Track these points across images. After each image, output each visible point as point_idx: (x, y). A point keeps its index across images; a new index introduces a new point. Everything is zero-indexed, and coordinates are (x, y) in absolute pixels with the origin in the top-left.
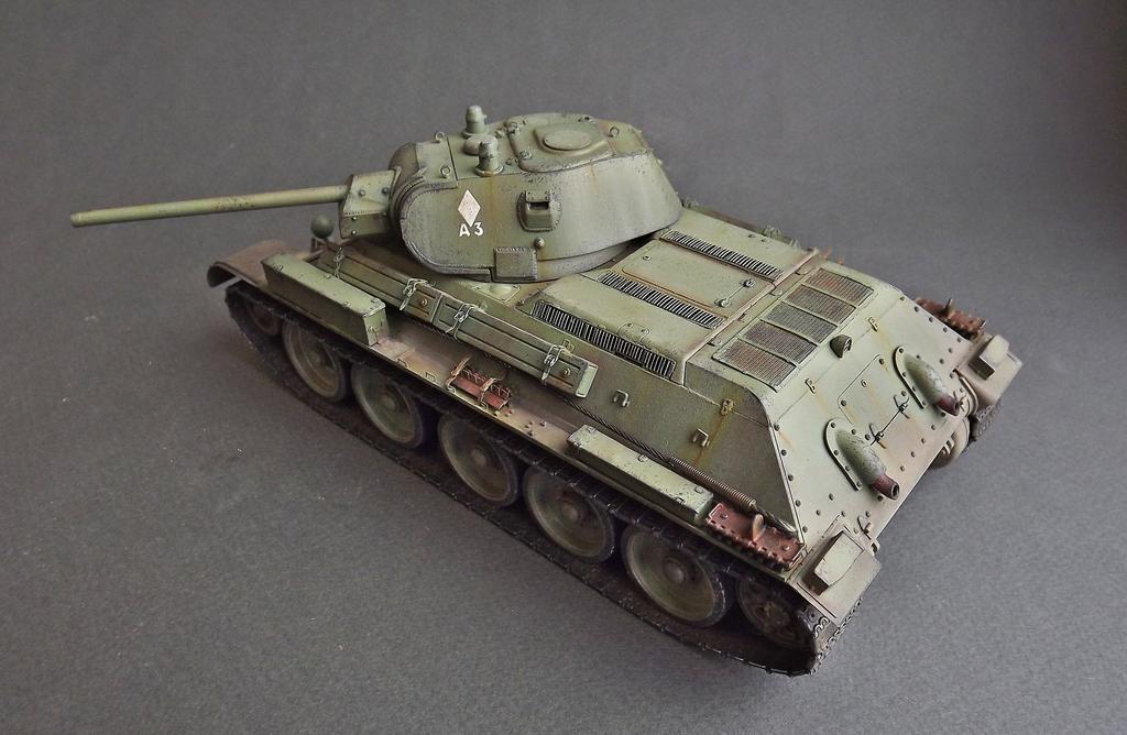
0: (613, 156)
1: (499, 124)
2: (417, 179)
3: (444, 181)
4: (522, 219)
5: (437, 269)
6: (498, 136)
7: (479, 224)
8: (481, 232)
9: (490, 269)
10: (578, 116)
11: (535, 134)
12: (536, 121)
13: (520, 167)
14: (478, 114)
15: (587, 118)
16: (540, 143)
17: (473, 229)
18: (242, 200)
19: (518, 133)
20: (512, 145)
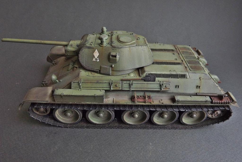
0: (136, 46)
1: (110, 32)
2: (85, 44)
3: (91, 46)
4: (109, 59)
5: (86, 68)
6: (109, 36)
7: (98, 58)
8: (98, 61)
9: (99, 70)
10: (130, 33)
11: (118, 36)
12: (119, 32)
13: (111, 45)
14: (105, 29)
15: (133, 34)
16: (118, 39)
17: (96, 59)
18: (42, 42)
19: (114, 35)
20: (111, 39)
